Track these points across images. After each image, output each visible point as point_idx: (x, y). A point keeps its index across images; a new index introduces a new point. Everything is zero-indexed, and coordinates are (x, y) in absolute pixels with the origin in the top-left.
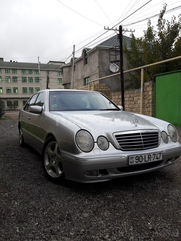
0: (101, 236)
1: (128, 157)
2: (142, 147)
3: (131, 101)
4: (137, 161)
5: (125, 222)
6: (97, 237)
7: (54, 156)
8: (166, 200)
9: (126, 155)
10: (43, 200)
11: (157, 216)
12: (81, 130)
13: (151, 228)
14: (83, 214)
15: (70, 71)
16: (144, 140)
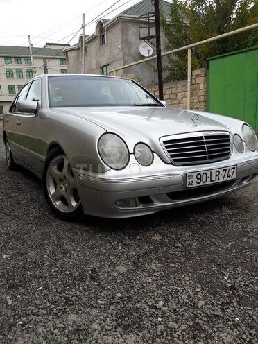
0: (150, 304)
1: (185, 174)
2: (205, 158)
3: (173, 99)
4: (199, 181)
5: (187, 279)
6: (144, 305)
7: (62, 180)
8: (245, 239)
9: (182, 172)
10: (49, 249)
11: (235, 266)
12: (107, 133)
13: (230, 285)
14: (117, 268)
15: (78, 56)
16: (208, 147)
